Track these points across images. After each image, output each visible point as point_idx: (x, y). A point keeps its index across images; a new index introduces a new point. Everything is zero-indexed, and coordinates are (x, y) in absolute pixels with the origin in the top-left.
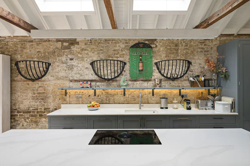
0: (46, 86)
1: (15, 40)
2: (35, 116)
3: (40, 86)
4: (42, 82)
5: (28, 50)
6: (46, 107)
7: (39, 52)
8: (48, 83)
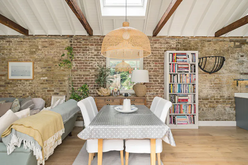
0: (221, 78)
1: (196, 39)
2: (213, 102)
3: (217, 78)
4: (218, 75)
5: (207, 48)
6: (222, 95)
7: (215, 50)
8: (222, 75)
